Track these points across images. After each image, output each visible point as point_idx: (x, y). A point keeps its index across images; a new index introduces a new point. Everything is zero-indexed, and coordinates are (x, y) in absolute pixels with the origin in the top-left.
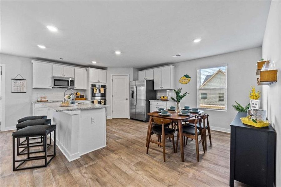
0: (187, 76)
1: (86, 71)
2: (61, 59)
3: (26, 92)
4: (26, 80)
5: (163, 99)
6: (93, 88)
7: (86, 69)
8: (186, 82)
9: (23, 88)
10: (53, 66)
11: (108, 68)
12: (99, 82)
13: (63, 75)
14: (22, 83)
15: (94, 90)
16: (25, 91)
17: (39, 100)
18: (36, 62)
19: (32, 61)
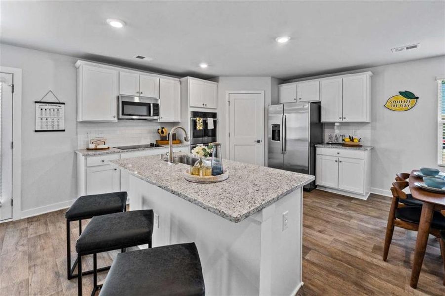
0: (408, 95)
1: (179, 83)
2: (139, 57)
3: (64, 131)
4: (64, 103)
5: (351, 143)
6: (195, 119)
7: (179, 80)
8: (404, 108)
9: (58, 122)
10: (119, 73)
11: (220, 78)
12: (205, 106)
13: (138, 93)
14: (56, 110)
15: (197, 124)
16: (63, 129)
17: (92, 146)
18: (86, 64)
19: (79, 62)
